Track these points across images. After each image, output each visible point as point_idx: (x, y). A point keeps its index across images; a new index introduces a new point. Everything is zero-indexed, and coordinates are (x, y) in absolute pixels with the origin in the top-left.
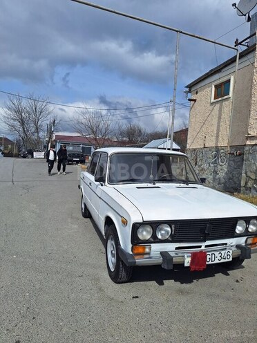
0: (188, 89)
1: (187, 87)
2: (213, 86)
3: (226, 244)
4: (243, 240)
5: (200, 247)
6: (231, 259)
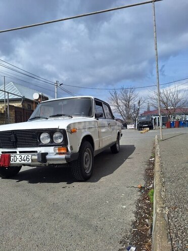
3: (36, 152)
4: (50, 150)
5: (16, 152)
6: (30, 162)
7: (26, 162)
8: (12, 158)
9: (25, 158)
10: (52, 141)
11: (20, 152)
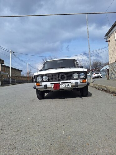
0: (106, 37)
1: (105, 36)
2: (115, 32)
3: (71, 82)
4: (78, 81)
5: (60, 83)
6: (70, 86)
7: (68, 87)
8: (60, 85)
9: (68, 85)
10: (79, 77)
11: (62, 83)
